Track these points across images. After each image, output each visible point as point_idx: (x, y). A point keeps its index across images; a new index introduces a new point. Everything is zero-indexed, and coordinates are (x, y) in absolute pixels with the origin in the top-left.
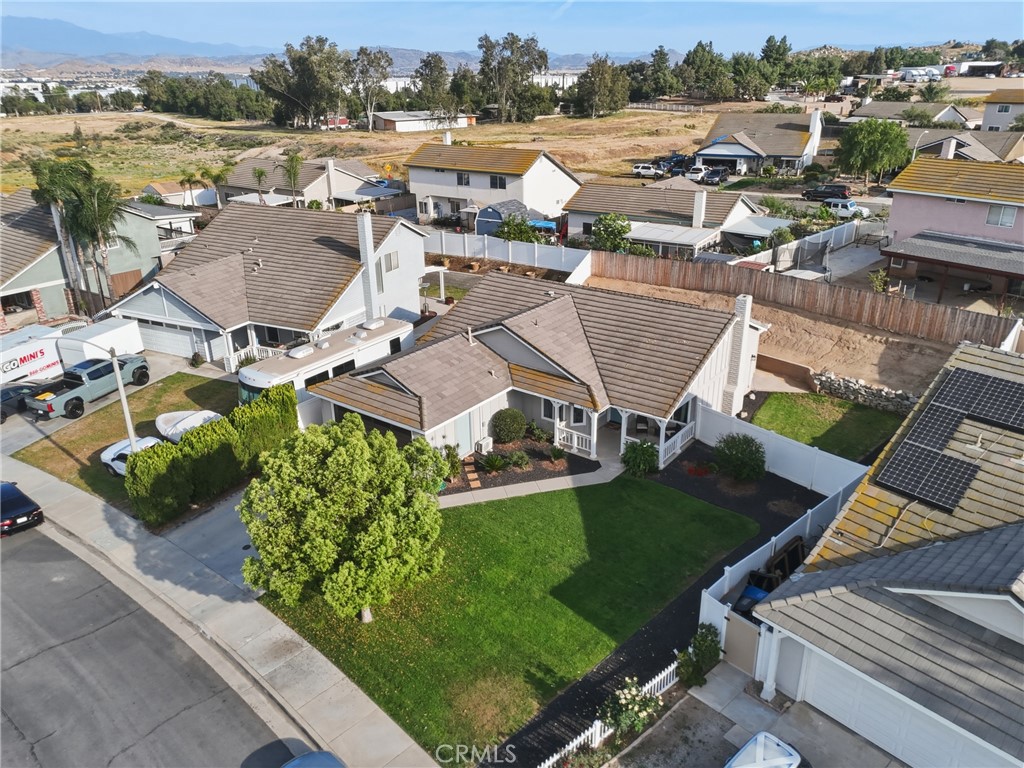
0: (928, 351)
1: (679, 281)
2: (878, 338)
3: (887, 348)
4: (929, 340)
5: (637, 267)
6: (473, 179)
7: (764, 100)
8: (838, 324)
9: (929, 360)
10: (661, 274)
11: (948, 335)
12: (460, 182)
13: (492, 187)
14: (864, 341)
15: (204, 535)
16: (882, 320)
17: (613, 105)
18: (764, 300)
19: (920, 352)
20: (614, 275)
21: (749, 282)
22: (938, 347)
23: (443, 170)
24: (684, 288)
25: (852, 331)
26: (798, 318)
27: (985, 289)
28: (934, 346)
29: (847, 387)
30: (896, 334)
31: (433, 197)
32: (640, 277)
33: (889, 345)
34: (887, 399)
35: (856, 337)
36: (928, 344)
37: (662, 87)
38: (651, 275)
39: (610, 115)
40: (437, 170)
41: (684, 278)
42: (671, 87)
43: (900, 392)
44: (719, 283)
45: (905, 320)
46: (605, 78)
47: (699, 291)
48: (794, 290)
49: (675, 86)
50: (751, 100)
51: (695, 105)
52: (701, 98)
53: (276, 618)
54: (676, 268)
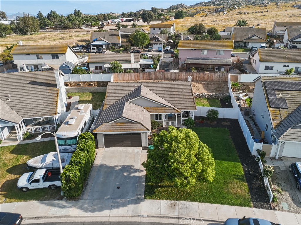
0: (212, 84)
1: (142, 78)
2: (200, 83)
3: (203, 85)
4: (211, 81)
5: (128, 76)
6: (43, 56)
7: (81, 28)
9: (212, 85)
10: (136, 77)
11: (214, 79)
12: (38, 58)
13: (52, 58)
14: (197, 84)
15: (97, 192)
16: (199, 79)
17: (35, 31)
18: (167, 79)
19: (210, 84)
20: (121, 80)
21: (163, 75)
22: (213, 82)
23: (29, 54)
24: (144, 80)
27: (203, 69)
28: (212, 82)
29: (203, 95)
30: (203, 81)
31: (25, 64)
32: (130, 79)
33: (203, 84)
34: (213, 96)
35: (195, 84)
36: (211, 82)
37: (47, 25)
38: (133, 78)
39: (34, 33)
40: (27, 54)
41: (144, 77)
42: (50, 24)
43: (215, 93)
44: (154, 77)
45: (204, 78)
46: (30, 22)
47: (149, 80)
48: (175, 75)
49: (51, 24)
50: (77, 28)
51: (61, 30)
52: (61, 28)
53: (158, 200)
54: (141, 75)
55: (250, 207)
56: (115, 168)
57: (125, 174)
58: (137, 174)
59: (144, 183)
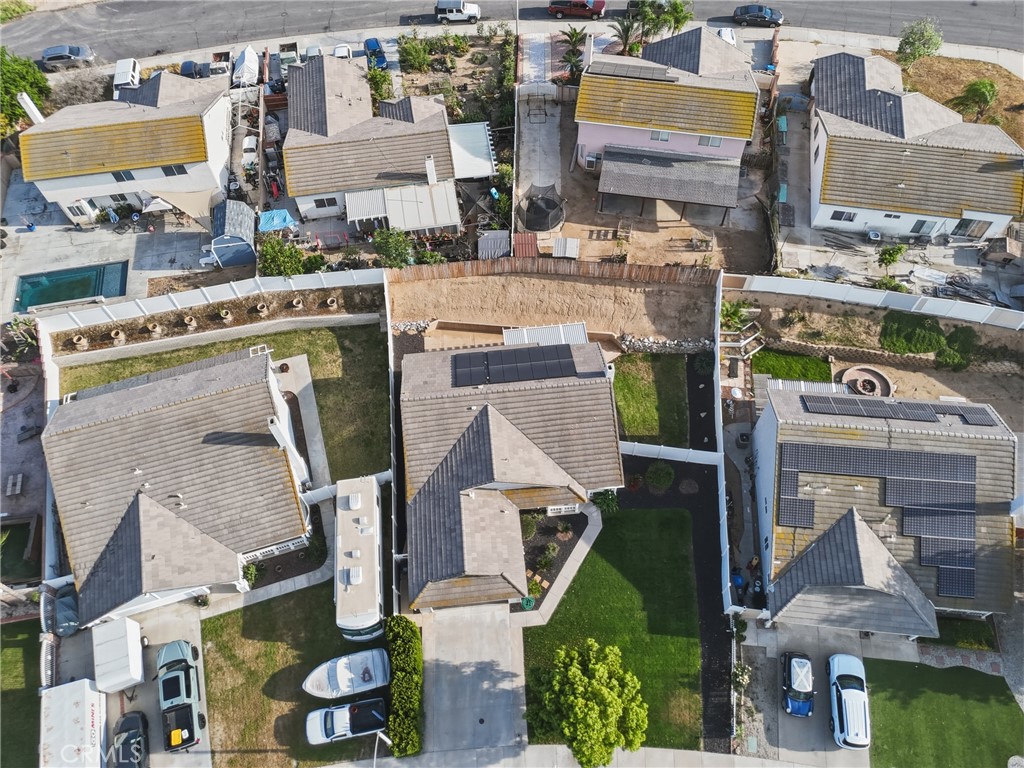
1: (473, 272)
2: (639, 290)
3: (647, 297)
4: (669, 284)
5: (432, 271)
8: (609, 284)
10: (456, 271)
11: (680, 280)
13: (168, 175)
16: (637, 276)
19: (667, 294)
20: (411, 279)
21: (533, 264)
25: (620, 288)
26: (581, 286)
29: (645, 346)
30: (649, 284)
31: (86, 199)
32: (437, 276)
35: (625, 292)
38: (447, 273)
43: (676, 342)
44: (507, 268)
45: (651, 275)
54: (468, 265)
55: (698, 749)
56: (463, 670)
57: (486, 685)
58: (506, 685)
59: (525, 708)
